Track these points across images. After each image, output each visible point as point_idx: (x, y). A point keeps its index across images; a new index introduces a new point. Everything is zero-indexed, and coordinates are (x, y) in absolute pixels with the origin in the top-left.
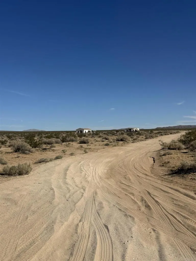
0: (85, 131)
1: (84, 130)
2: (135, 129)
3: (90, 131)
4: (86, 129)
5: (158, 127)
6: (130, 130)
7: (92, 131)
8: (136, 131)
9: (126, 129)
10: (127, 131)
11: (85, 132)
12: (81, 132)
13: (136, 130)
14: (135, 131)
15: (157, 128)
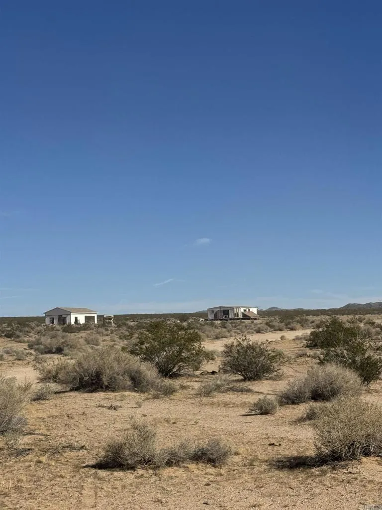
0: (73, 317)
1: (69, 314)
2: (242, 310)
3: (94, 317)
4: (79, 311)
5: (352, 303)
6: (226, 312)
7: (97, 316)
8: (245, 317)
9: (211, 310)
10: (216, 316)
11: (73, 322)
12: (62, 320)
13: (246, 313)
14: (241, 316)
15: (349, 305)
